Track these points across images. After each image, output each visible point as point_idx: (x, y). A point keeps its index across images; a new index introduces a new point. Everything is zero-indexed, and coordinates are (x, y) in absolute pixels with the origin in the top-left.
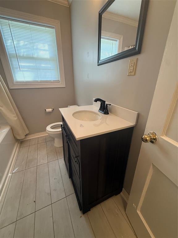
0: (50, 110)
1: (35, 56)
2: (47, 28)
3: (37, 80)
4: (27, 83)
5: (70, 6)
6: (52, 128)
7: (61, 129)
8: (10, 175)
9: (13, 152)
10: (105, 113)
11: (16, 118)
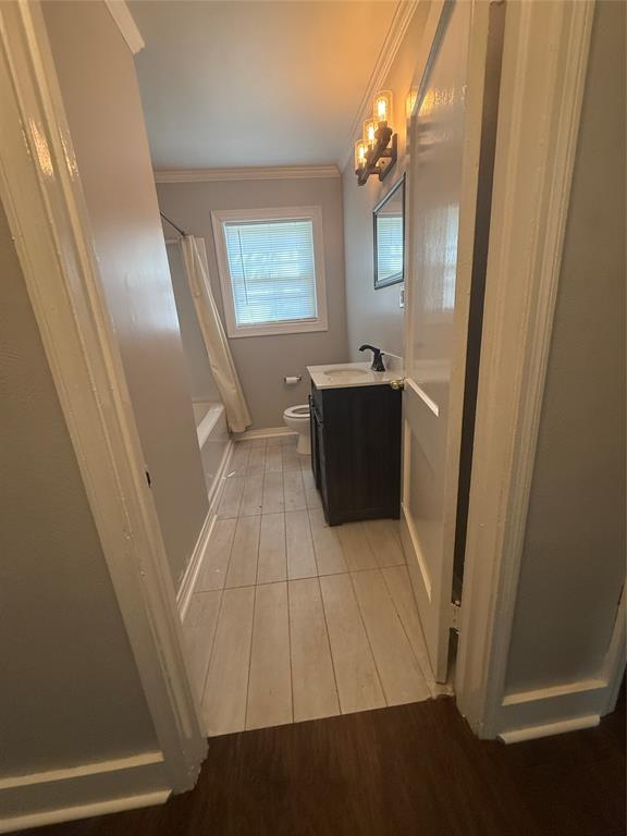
0: (295, 379)
1: (273, 276)
2: (298, 224)
3: (274, 319)
4: (255, 326)
5: (342, 176)
6: (294, 412)
7: (309, 415)
8: (223, 478)
9: (226, 454)
10: (378, 370)
11: (235, 391)
